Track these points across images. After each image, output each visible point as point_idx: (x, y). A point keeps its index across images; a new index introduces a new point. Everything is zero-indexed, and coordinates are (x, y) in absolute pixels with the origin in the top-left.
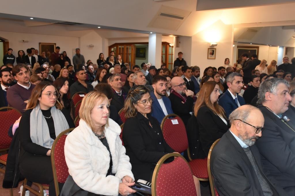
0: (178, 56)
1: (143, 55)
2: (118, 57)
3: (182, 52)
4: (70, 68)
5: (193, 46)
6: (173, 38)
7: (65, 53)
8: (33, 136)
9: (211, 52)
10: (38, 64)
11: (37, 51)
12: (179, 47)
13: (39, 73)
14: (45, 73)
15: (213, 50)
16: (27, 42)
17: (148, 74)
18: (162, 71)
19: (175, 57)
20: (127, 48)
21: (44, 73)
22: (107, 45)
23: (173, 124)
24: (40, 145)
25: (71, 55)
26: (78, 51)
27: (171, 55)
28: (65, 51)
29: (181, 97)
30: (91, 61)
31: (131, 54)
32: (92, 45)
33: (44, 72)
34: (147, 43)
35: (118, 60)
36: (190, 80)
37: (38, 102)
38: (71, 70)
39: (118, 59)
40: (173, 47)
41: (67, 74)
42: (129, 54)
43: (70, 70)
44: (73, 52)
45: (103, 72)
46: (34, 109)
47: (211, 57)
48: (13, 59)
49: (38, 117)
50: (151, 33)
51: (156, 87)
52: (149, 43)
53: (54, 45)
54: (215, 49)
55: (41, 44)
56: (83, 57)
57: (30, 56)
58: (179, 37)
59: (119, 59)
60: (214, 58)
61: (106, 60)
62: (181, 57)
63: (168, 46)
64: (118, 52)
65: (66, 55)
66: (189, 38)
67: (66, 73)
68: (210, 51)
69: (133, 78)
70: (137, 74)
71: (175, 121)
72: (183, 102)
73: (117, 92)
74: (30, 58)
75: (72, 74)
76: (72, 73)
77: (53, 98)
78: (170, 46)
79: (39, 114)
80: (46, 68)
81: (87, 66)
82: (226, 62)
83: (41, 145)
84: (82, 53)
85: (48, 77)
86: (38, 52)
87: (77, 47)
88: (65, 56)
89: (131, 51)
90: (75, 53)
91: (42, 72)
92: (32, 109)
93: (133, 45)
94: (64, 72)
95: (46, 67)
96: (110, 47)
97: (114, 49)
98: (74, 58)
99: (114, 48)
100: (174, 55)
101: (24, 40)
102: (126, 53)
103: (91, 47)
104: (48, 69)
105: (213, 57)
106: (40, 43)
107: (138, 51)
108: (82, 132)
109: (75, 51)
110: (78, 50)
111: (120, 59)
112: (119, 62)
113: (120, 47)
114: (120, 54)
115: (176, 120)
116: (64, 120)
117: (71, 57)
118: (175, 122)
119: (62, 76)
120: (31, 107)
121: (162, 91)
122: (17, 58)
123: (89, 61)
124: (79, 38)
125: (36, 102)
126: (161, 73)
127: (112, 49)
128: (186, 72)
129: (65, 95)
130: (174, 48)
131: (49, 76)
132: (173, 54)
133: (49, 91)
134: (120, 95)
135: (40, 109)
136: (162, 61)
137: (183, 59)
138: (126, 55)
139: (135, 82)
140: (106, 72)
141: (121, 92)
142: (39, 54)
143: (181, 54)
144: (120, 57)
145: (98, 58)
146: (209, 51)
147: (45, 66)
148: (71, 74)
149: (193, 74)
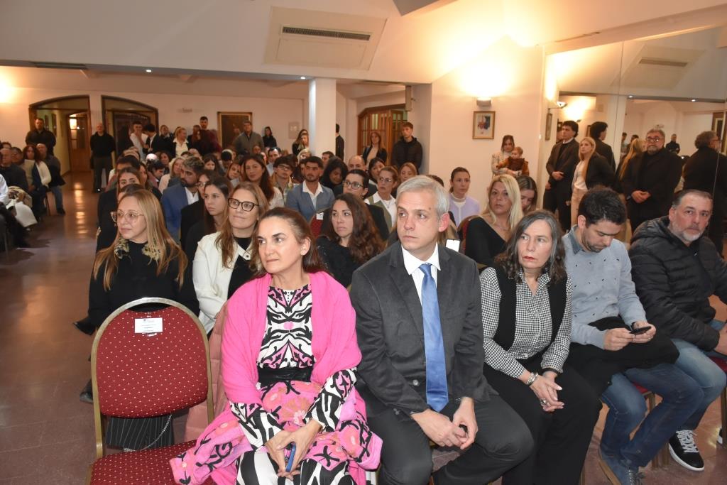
5: (435, 107)
9: (481, 121)
12: (410, 111)
15: (488, 115)
47: (482, 133)
50: (303, 78)
54: (494, 113)
58: (410, 87)
60: (490, 136)
66: (425, 88)
68: (480, 119)
82: (505, 146)
105: (488, 133)
106: (219, 113)
137: (414, 139)
143: (408, 128)
146: (477, 119)
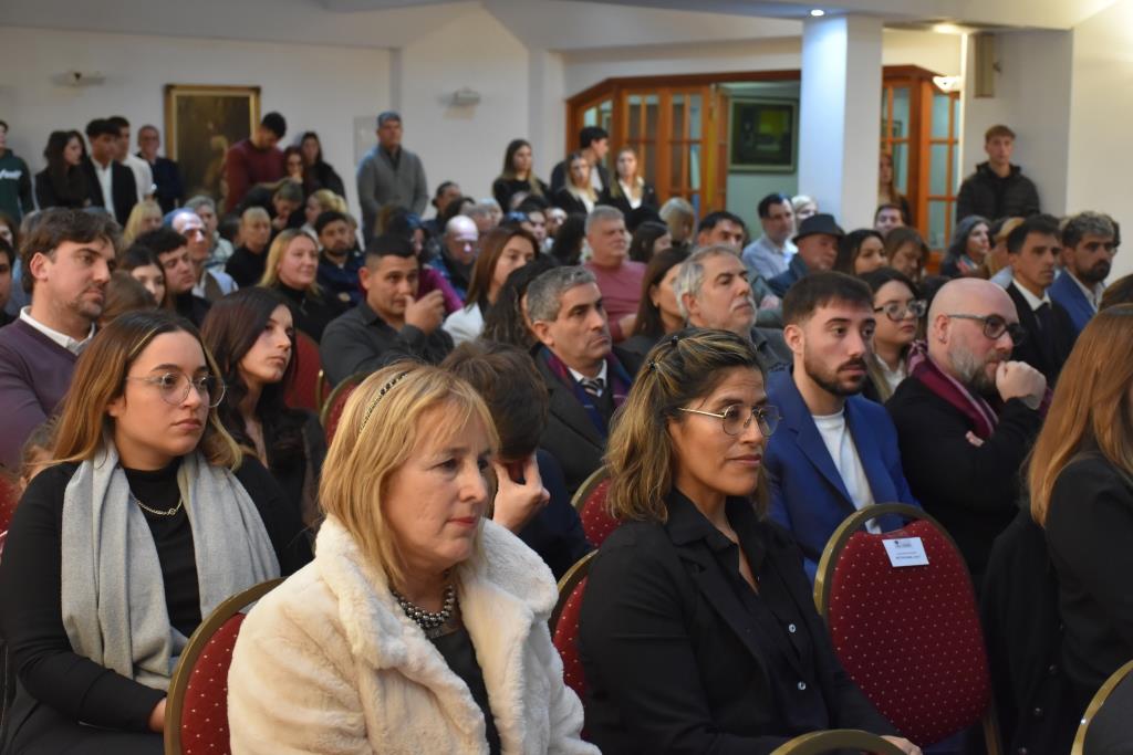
0: (987, 148)
1: (775, 147)
2: (620, 165)
3: (1010, 126)
4: (331, 233)
5: (1081, 87)
6: (959, 38)
7: (311, 141)
8: (76, 613)
10: (156, 210)
11: (152, 133)
12: (990, 96)
13: (145, 262)
14: (185, 258)
16: (98, 81)
17: (791, 264)
18: (873, 242)
19: (965, 160)
20: (679, 108)
21: (175, 262)
22: (559, 87)
23: (896, 563)
24: (112, 670)
25: (346, 156)
26: (389, 127)
27: (945, 148)
28: (310, 129)
29: (961, 406)
30: (457, 186)
31: (697, 142)
32: (468, 92)
33: (179, 253)
34: (795, 76)
35: (622, 183)
36: (1047, 299)
37: (110, 424)
38: (340, 242)
39: (618, 176)
40: (955, 95)
41: (310, 266)
42: (690, 143)
43: (331, 242)
44: (357, 137)
45: (514, 258)
46: (84, 465)
48: (16, 175)
49: (109, 510)
50: (817, 13)
51: (806, 340)
52: (805, 76)
53: (247, 99)
55: (175, 94)
56: (416, 165)
57: (104, 168)
58: (990, 35)
59: (625, 178)
61: (547, 180)
62: (1001, 156)
63: (926, 88)
64: (626, 133)
65: (319, 155)
66: (1056, 40)
67: (307, 259)
69: (680, 287)
70: (698, 267)
71: (908, 545)
72: (977, 434)
73: (578, 377)
74: (105, 178)
75: (346, 267)
76: (345, 257)
77: (187, 403)
78: (937, 91)
79: (112, 490)
80: (192, 232)
81: (439, 216)
83: (118, 671)
84: (409, 142)
85: (203, 284)
86: (156, 138)
87: (384, 107)
88: (312, 160)
89: (704, 123)
90: (370, 142)
91: (165, 258)
92: (77, 465)
93: (713, 86)
94: (294, 258)
95: (188, 226)
96: (576, 105)
97: (600, 114)
98: (367, 173)
99: (597, 106)
100: (960, 149)
101: (78, 70)
102: (669, 134)
103: (463, 103)
104: (199, 237)
106: (169, 89)
107: (748, 126)
108: (330, 590)
109: (375, 126)
110: (395, 123)
111: (635, 175)
112: (627, 190)
113: (634, 99)
114: (633, 144)
115: (917, 543)
116: (249, 525)
117: (347, 168)
118: (907, 552)
119: (283, 279)
120: (74, 453)
121: (841, 368)
122: (38, 177)
123: (447, 190)
124: (395, 52)
125: (95, 426)
126: (869, 254)
127: (590, 118)
128: (1019, 254)
129: (268, 387)
130: (961, 104)
131: (211, 279)
132: (956, 142)
133: (165, 362)
134: (599, 393)
135: (120, 464)
136: (887, 185)
137: (1015, 170)
138: (668, 149)
139: (690, 314)
140: (527, 256)
141: (603, 375)
142: (161, 152)
143: (1003, 139)
144: (630, 161)
145: (496, 169)
147: (184, 219)
148: (341, 266)
149: (1070, 260)
